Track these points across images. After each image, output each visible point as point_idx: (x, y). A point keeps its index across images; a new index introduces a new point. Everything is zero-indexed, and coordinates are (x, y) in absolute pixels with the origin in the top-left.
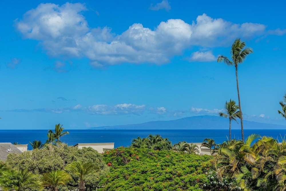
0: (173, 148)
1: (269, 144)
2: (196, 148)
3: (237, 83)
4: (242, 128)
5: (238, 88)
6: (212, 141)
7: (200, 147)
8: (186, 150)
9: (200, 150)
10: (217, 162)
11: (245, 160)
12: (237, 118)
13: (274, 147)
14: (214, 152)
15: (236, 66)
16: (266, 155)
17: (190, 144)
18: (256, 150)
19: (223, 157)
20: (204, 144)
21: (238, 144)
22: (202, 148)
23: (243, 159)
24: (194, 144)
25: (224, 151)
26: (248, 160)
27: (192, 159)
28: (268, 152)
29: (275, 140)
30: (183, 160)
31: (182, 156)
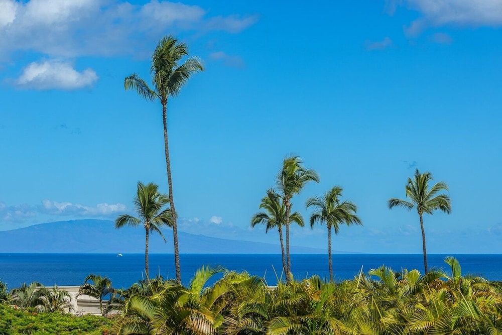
0: (11, 299)
1: (245, 289)
2: (65, 297)
3: (166, 143)
4: (176, 250)
5: (167, 155)
6: (104, 283)
7: (77, 297)
8: (41, 302)
9: (74, 302)
10: (122, 331)
11: (187, 327)
12: (163, 227)
13: (257, 296)
14: (110, 308)
15: (164, 102)
16: (240, 316)
17: (50, 288)
18: (215, 303)
19: (136, 319)
20: (86, 288)
21: (173, 289)
22: (80, 298)
23: (184, 325)
24: (60, 289)
25: (139, 305)
26: (196, 326)
27: (57, 326)
28: (245, 308)
29: (260, 281)
30: (36, 329)
31: (34, 318)
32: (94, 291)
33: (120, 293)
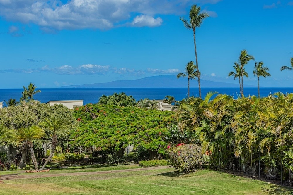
0: (138, 105)
1: (226, 100)
2: (158, 104)
3: (195, 46)
4: (199, 86)
5: (195, 50)
6: (172, 98)
7: (162, 104)
8: (149, 106)
9: (161, 106)
10: (179, 116)
11: (204, 114)
12: (195, 77)
13: (230, 103)
14: (174, 108)
15: (194, 30)
16: (223, 111)
17: (152, 101)
18: (214, 106)
19: (184, 112)
20: (165, 100)
21: (198, 100)
22: (163, 104)
23: (202, 114)
24: (156, 101)
25: (185, 106)
26: (207, 114)
27: (155, 114)
28: (225, 107)
29: (231, 97)
30: (147, 116)
31: (146, 112)
32: (168, 101)
33: (178, 102)
